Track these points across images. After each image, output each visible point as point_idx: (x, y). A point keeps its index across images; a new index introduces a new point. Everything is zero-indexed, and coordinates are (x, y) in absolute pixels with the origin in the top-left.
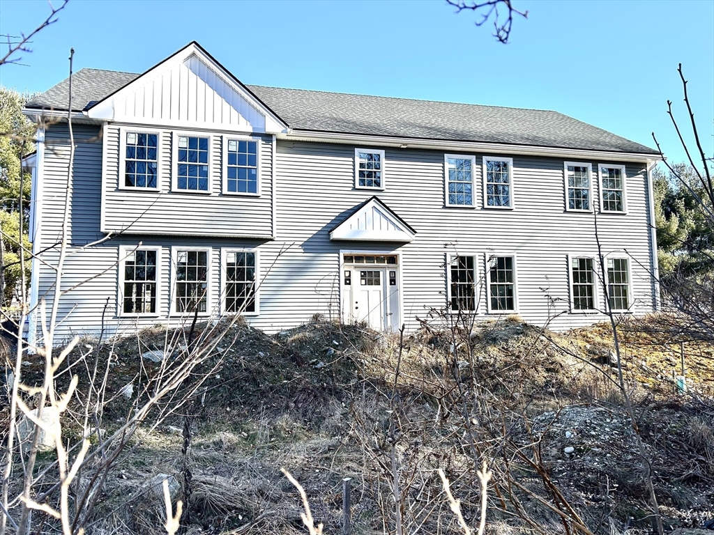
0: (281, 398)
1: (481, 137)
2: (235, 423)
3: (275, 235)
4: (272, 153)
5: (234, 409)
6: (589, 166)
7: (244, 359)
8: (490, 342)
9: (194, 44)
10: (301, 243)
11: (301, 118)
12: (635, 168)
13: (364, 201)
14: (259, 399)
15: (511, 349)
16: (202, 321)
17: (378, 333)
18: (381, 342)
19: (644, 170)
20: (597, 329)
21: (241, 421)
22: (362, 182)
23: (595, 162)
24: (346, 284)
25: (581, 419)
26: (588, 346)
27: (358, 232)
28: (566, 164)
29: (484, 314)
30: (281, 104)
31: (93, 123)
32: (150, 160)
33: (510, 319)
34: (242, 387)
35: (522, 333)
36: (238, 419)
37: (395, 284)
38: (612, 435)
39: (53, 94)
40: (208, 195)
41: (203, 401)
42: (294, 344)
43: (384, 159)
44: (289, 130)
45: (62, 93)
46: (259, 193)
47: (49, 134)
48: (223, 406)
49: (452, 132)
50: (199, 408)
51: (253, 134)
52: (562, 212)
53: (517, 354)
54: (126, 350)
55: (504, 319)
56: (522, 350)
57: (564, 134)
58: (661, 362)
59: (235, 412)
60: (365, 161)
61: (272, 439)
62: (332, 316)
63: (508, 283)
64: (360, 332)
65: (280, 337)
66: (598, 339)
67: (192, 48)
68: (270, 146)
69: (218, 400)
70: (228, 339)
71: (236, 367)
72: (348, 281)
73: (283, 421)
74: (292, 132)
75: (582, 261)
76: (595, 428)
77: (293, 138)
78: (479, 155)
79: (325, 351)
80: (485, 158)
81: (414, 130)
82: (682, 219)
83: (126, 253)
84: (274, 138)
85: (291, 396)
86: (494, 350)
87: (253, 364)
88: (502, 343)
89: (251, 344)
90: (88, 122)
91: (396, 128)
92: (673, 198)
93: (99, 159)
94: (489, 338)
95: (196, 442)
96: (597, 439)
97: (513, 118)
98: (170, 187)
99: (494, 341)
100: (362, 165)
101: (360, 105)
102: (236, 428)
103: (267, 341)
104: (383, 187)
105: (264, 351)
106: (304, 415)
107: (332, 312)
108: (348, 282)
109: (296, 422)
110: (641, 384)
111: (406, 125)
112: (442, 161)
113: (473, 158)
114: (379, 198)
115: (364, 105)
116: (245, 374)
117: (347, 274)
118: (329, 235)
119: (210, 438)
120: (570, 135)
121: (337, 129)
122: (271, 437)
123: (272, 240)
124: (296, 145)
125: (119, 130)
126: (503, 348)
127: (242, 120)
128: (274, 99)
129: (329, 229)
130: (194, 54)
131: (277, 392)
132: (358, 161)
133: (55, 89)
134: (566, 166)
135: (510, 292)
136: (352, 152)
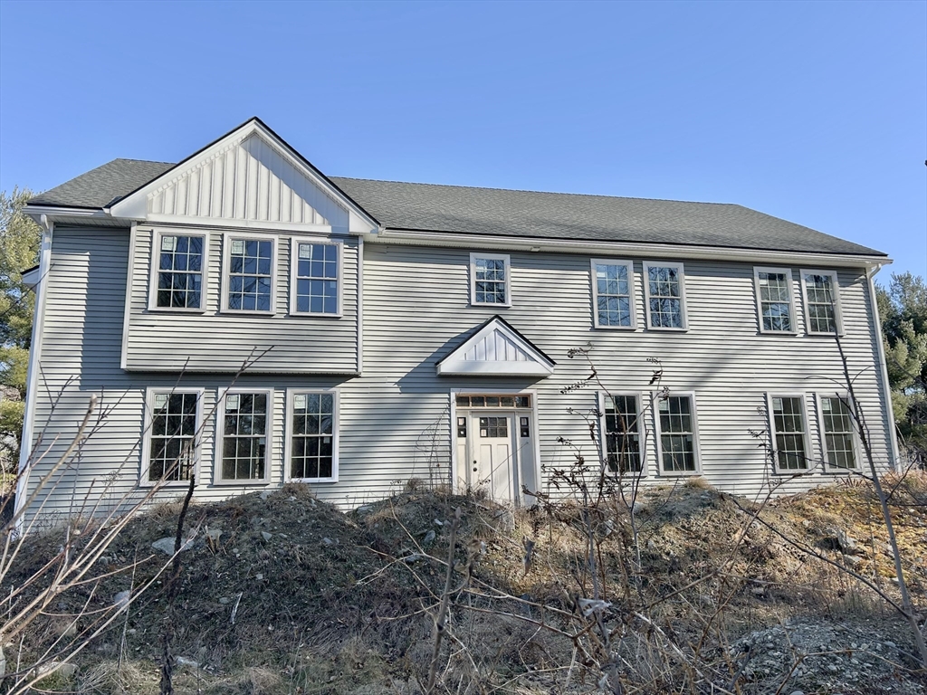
0: (352, 609)
1: (640, 236)
2: (278, 651)
3: (360, 370)
4: (357, 259)
5: (279, 628)
6: (788, 272)
7: (301, 549)
8: (664, 518)
9: (254, 121)
10: (397, 380)
11: (398, 215)
12: (850, 274)
13: (483, 322)
14: (318, 611)
15: (694, 529)
16: (246, 492)
17: (501, 507)
18: (504, 520)
19: (863, 277)
20: (817, 497)
21: (288, 647)
22: (480, 297)
23: (796, 267)
24: (460, 435)
25: (812, 644)
26: (806, 523)
27: (475, 363)
28: (757, 269)
29: (653, 477)
30: (373, 199)
31: (117, 224)
32: (192, 272)
33: (690, 484)
34: (294, 593)
35: (709, 505)
36: (283, 644)
37: (528, 436)
38: (863, 670)
39: (68, 188)
40: (270, 316)
41: (233, 615)
42: (376, 525)
43: (509, 266)
44: (380, 229)
45: (82, 187)
46: (340, 313)
47: (57, 240)
48: (262, 623)
49: (600, 230)
50: (225, 628)
51: (331, 236)
52: (755, 334)
53: (703, 536)
54: (130, 537)
55: (682, 483)
56: (712, 530)
57: (751, 231)
58: (915, 545)
59: (280, 633)
60: (484, 269)
61: (332, 678)
62: (434, 482)
63: (686, 433)
64: (474, 506)
65: (358, 515)
66: (820, 512)
67: (252, 126)
68: (356, 251)
69: (256, 614)
70: (280, 518)
71: (288, 561)
72: (463, 431)
73: (351, 647)
74: (385, 232)
75: (786, 401)
76: (835, 659)
77: (387, 241)
78: (638, 260)
79: (422, 535)
80: (646, 264)
81: (548, 228)
82: (911, 348)
83: (157, 397)
84: (361, 241)
85: (367, 606)
86: (669, 531)
87: (313, 557)
88: (681, 519)
89: (313, 526)
90: (110, 223)
91: (524, 226)
92: (898, 319)
93: (123, 271)
94: (661, 512)
95: (214, 684)
96: (839, 678)
97: (682, 213)
98: (219, 306)
99: (670, 516)
100: (480, 275)
101: (479, 199)
102: (280, 658)
103: (337, 522)
104: (509, 303)
105: (331, 537)
106: (385, 636)
107: (434, 476)
108: (462, 433)
109: (372, 648)
110: (889, 579)
111: (538, 223)
112: (588, 268)
113: (630, 263)
114: (504, 317)
115: (483, 200)
116: (301, 572)
117: (461, 423)
118: (436, 368)
119: (236, 676)
120: (759, 232)
121: (445, 228)
122: (331, 673)
123: (357, 376)
124: (389, 250)
125: (152, 232)
126: (683, 527)
127: (319, 218)
128: (365, 193)
129: (436, 361)
130: (254, 133)
131: (347, 599)
132: (474, 269)
133: (72, 183)
134: (756, 273)
135: (689, 446)
136: (467, 258)
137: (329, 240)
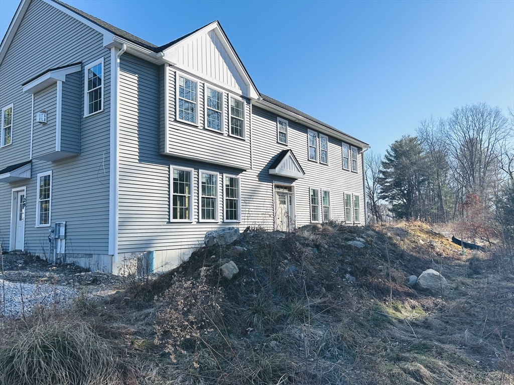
4: (250, 112)
12: (359, 150)
13: (280, 151)
19: (361, 152)
22: (280, 139)
23: (350, 145)
27: (284, 171)
37: (291, 204)
43: (288, 126)
44: (261, 98)
46: (245, 138)
51: (241, 96)
52: (342, 169)
60: (281, 126)
63: (328, 206)
67: (215, 25)
68: (249, 107)
75: (347, 196)
78: (318, 133)
80: (320, 135)
83: (174, 171)
84: (251, 102)
98: (204, 125)
104: (288, 143)
112: (307, 133)
118: (268, 171)
123: (245, 171)
125: (175, 72)
127: (237, 86)
130: (215, 29)
132: (278, 125)
134: (342, 145)
136: (276, 119)
137: (241, 98)
